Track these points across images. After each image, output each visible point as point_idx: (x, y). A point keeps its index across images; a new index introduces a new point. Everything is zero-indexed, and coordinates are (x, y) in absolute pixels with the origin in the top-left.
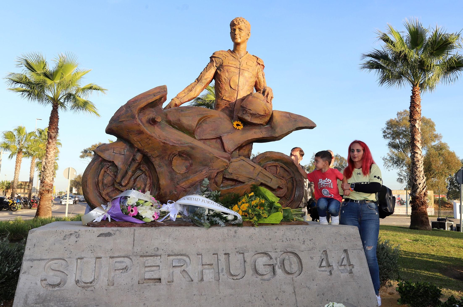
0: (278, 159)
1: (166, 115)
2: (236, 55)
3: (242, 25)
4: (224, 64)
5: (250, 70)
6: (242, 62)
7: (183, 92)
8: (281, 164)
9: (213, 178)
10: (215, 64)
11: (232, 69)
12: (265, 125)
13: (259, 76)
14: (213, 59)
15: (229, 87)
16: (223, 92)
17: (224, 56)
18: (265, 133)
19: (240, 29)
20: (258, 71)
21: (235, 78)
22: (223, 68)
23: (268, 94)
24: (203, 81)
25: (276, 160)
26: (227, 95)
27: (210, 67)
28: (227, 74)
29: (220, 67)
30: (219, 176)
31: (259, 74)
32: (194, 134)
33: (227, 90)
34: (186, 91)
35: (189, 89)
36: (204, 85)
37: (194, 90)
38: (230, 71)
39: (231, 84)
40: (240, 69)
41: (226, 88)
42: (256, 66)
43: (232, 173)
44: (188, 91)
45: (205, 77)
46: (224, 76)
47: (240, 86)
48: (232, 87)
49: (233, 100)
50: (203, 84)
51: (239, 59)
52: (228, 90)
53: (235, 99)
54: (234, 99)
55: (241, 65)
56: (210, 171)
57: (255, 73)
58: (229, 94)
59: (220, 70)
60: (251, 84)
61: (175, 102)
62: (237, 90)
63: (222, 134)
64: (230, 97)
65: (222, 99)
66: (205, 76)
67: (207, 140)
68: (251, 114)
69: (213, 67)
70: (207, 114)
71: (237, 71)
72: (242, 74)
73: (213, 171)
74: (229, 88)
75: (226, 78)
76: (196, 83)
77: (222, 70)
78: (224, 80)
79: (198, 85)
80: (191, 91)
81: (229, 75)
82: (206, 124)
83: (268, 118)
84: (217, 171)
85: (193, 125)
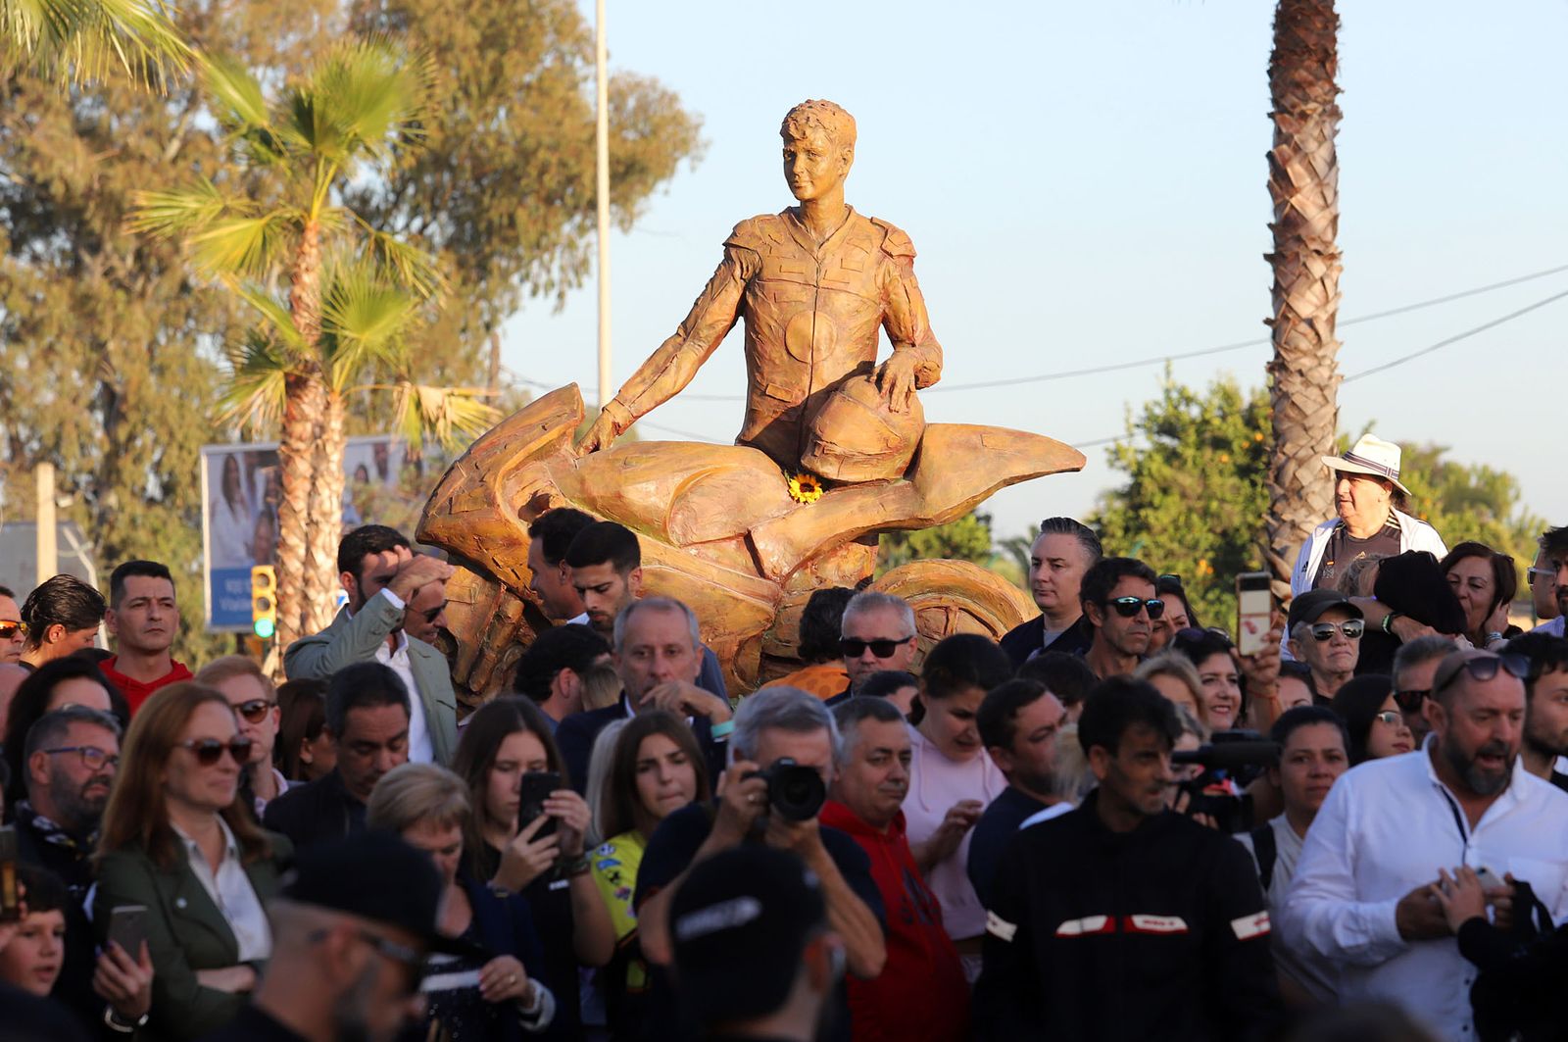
0: (948, 584)
1: (582, 482)
2: (806, 236)
3: (818, 139)
4: (766, 274)
5: (854, 287)
6: (826, 261)
7: (639, 379)
8: (961, 600)
9: (729, 660)
10: (738, 272)
11: (793, 291)
12: (897, 480)
13: (893, 296)
14: (733, 252)
15: (785, 352)
16: (766, 369)
17: (768, 240)
18: (894, 507)
19: (811, 153)
20: (887, 281)
21: (803, 324)
22: (762, 287)
23: (893, 385)
24: (704, 333)
25: (943, 589)
26: (779, 379)
27: (723, 285)
28: (774, 308)
29: (753, 283)
30: (747, 650)
31: (891, 288)
32: (665, 530)
33: (777, 362)
34: (647, 373)
35: (657, 366)
36: (705, 346)
37: (672, 369)
38: (784, 298)
39: (789, 342)
40: (817, 287)
41: (774, 355)
42: (880, 263)
43: (789, 642)
44: (654, 373)
45: (709, 319)
46: (769, 315)
47: (819, 350)
48: (794, 351)
49: (796, 398)
50: (701, 344)
51: (816, 248)
52: (782, 361)
53: (804, 392)
54: (800, 393)
55: (823, 273)
56: (717, 640)
57: (872, 291)
58: (786, 375)
59: (755, 296)
60: (858, 335)
61: (611, 419)
62: (809, 360)
63: (751, 524)
64: (788, 387)
65: (764, 394)
66: (708, 317)
67: (707, 545)
68: (836, 456)
69: (733, 282)
70: (703, 466)
71: (806, 296)
72: (825, 304)
73: (726, 638)
74: (785, 356)
75: (773, 323)
76: (680, 340)
77: (759, 294)
78: (766, 330)
79: (685, 347)
80: (664, 370)
81: (781, 310)
82: (702, 495)
83: (908, 456)
84: (739, 638)
85: (662, 505)
